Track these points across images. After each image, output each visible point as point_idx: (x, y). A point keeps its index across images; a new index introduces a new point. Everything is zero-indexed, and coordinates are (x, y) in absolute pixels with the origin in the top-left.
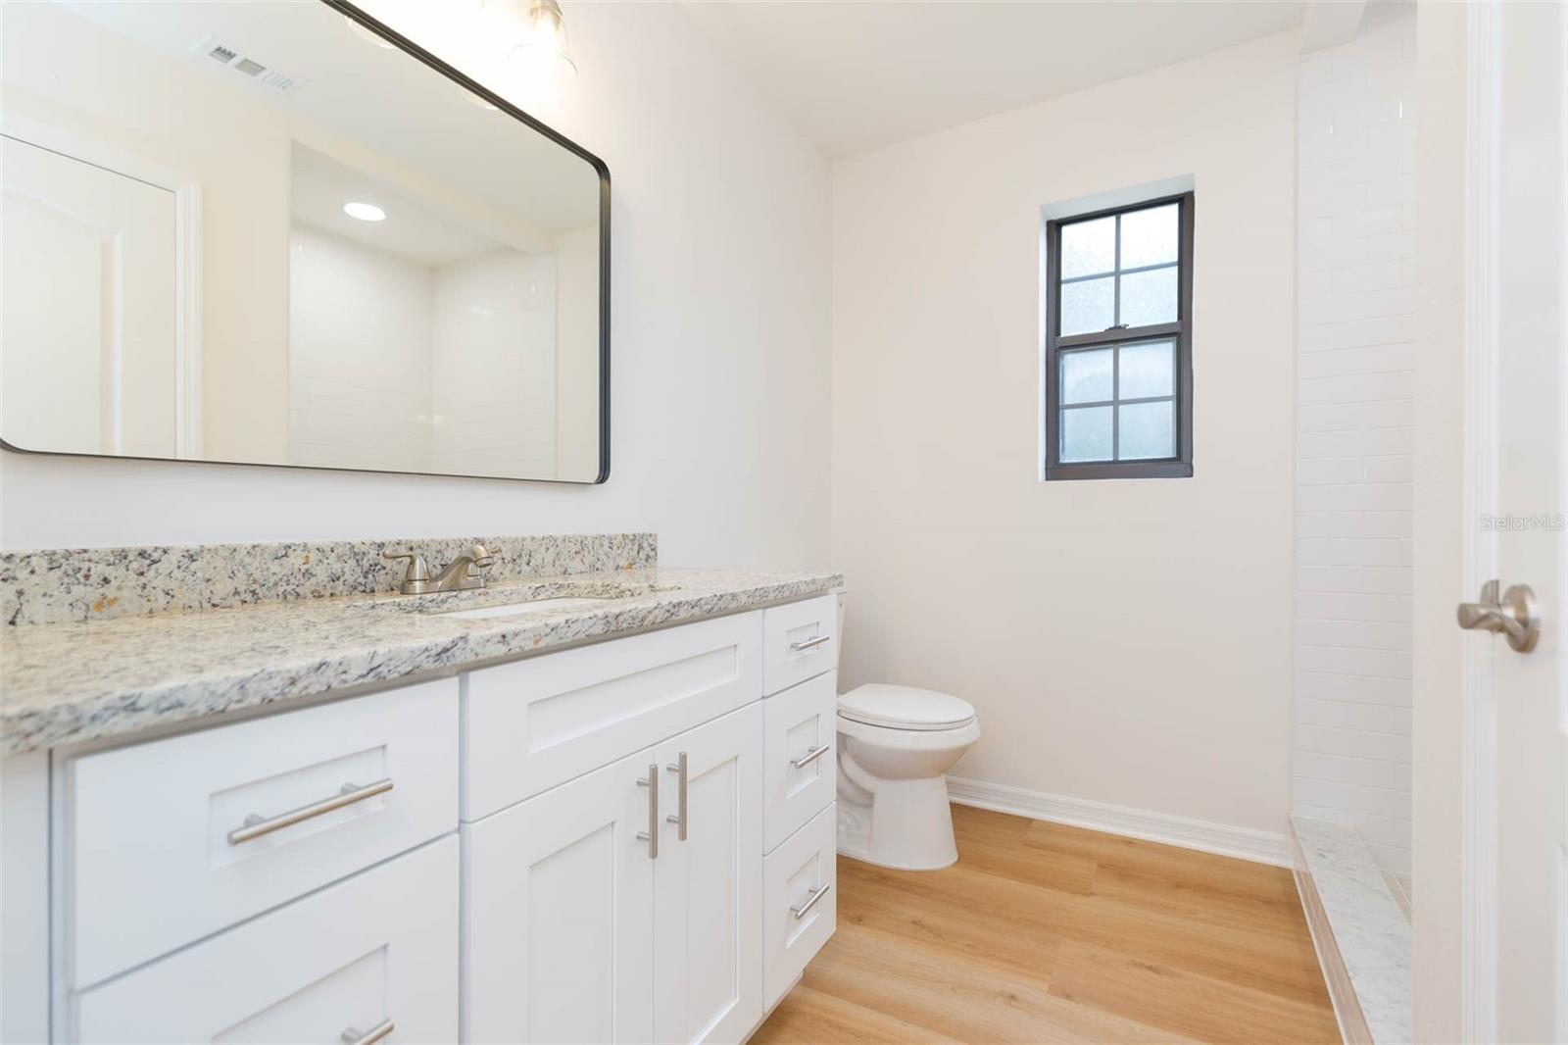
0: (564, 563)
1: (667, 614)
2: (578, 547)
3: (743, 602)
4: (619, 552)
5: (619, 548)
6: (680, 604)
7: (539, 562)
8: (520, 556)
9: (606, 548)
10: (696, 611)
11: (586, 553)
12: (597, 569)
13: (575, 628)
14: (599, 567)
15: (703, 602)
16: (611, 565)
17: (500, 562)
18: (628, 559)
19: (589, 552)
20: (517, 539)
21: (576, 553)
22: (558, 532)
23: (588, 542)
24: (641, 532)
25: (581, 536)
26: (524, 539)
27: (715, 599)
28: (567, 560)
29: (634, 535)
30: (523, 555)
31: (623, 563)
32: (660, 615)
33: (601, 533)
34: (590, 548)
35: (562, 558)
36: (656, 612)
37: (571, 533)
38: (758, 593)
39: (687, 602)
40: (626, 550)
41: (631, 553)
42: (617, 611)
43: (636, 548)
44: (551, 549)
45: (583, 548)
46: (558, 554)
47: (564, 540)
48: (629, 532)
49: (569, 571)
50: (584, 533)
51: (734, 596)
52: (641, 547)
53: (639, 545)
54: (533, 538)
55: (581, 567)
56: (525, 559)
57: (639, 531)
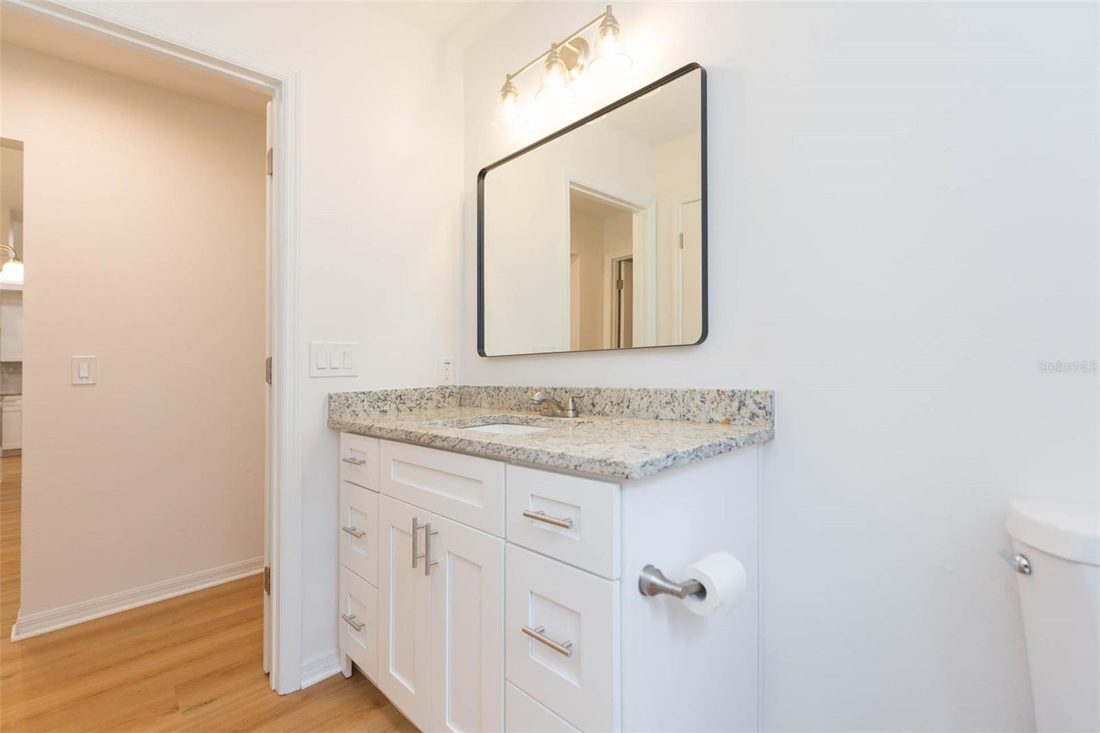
0: (656, 410)
1: (430, 440)
2: (668, 398)
3: (478, 449)
4: (713, 406)
5: (713, 403)
6: (437, 436)
7: (636, 407)
8: (622, 402)
9: (697, 401)
10: (445, 444)
11: (676, 404)
12: (688, 419)
13: (397, 433)
14: (690, 417)
15: (449, 439)
16: (703, 417)
17: (610, 404)
18: (725, 415)
19: (679, 404)
20: (620, 390)
21: (667, 403)
22: (652, 387)
23: (679, 395)
24: (743, 389)
25: (671, 390)
26: (625, 390)
27: (458, 440)
28: (659, 408)
29: (733, 391)
30: (625, 401)
31: (718, 417)
32: (426, 439)
33: (692, 388)
34: (681, 401)
35: (655, 405)
36: (425, 436)
37: (661, 387)
38: (490, 446)
39: (440, 437)
40: (722, 404)
41: (729, 409)
42: (411, 431)
43: (736, 404)
44: (645, 399)
45: (673, 400)
46: (651, 403)
47: (656, 392)
48: (727, 387)
49: (661, 417)
50: (675, 387)
51: (470, 443)
52: (742, 404)
53: (740, 402)
54: (631, 390)
55: (671, 415)
56: (626, 404)
57: (740, 387)
